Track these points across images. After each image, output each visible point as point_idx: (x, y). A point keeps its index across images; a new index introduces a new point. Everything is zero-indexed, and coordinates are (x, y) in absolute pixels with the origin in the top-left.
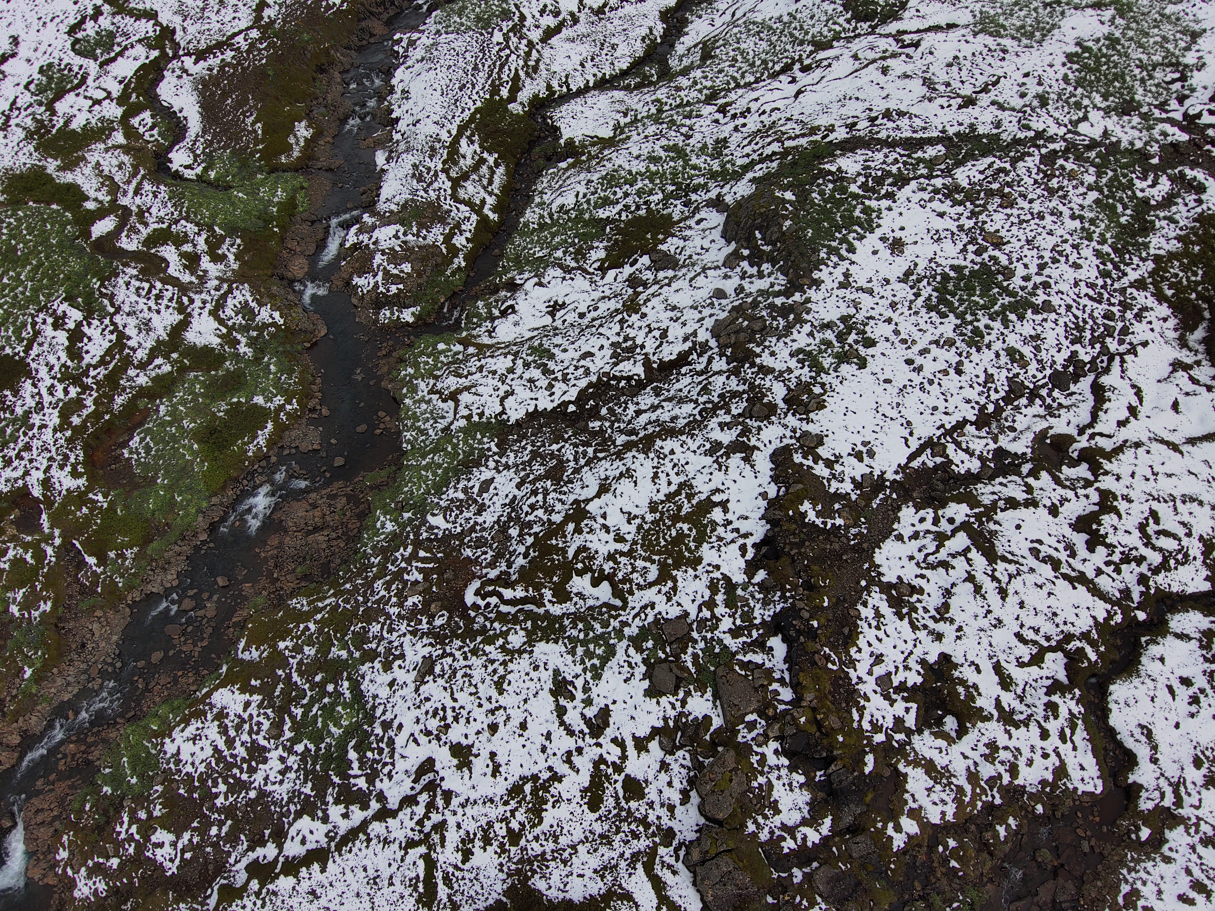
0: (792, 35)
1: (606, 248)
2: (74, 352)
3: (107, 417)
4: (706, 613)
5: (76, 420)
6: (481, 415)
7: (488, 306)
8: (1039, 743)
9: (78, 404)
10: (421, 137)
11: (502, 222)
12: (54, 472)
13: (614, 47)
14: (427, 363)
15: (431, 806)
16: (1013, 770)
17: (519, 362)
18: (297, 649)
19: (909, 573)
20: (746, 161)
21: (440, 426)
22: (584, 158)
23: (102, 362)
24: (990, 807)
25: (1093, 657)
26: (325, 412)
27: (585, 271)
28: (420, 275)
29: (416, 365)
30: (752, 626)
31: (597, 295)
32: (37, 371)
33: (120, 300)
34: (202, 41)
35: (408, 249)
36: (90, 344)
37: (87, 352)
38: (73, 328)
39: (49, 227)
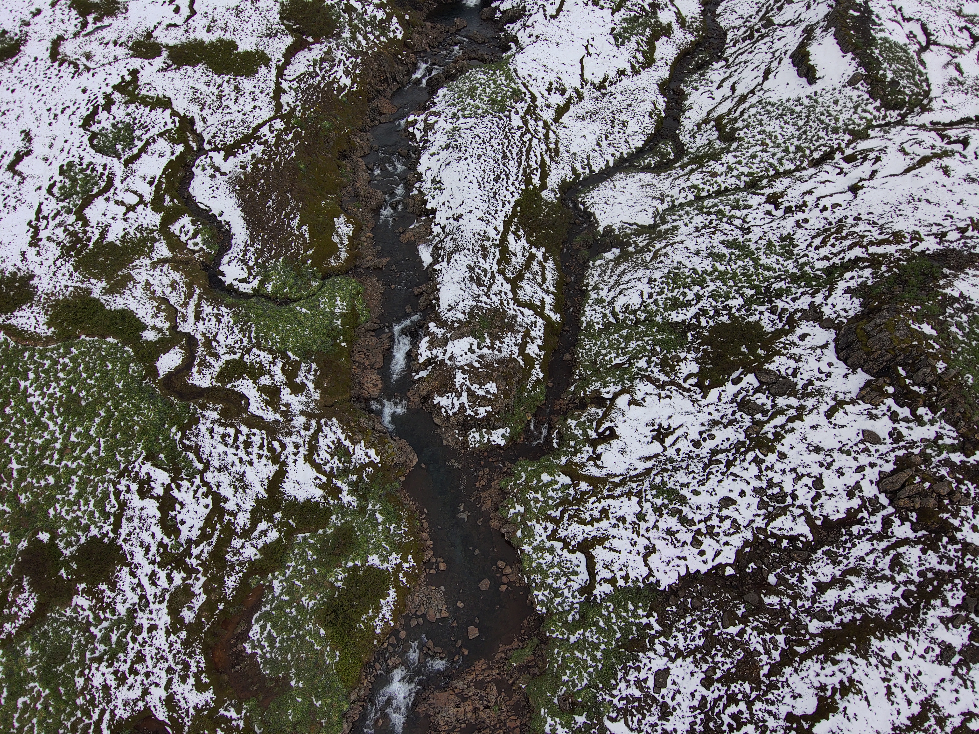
0: (822, 122)
1: (696, 360)
2: (169, 525)
3: (221, 606)
5: (188, 616)
6: (626, 578)
7: (580, 425)
9: (186, 594)
10: (468, 235)
12: (176, 687)
13: (624, 124)
14: (536, 500)
17: (647, 506)
20: (826, 264)
21: (576, 586)
22: (631, 249)
23: (204, 537)
26: (442, 566)
27: (679, 386)
28: (507, 396)
29: (525, 502)
31: (705, 418)
32: (132, 554)
33: (207, 452)
34: (228, 135)
35: (487, 365)
36: (184, 511)
37: (183, 522)
38: (161, 493)
39: (110, 367)
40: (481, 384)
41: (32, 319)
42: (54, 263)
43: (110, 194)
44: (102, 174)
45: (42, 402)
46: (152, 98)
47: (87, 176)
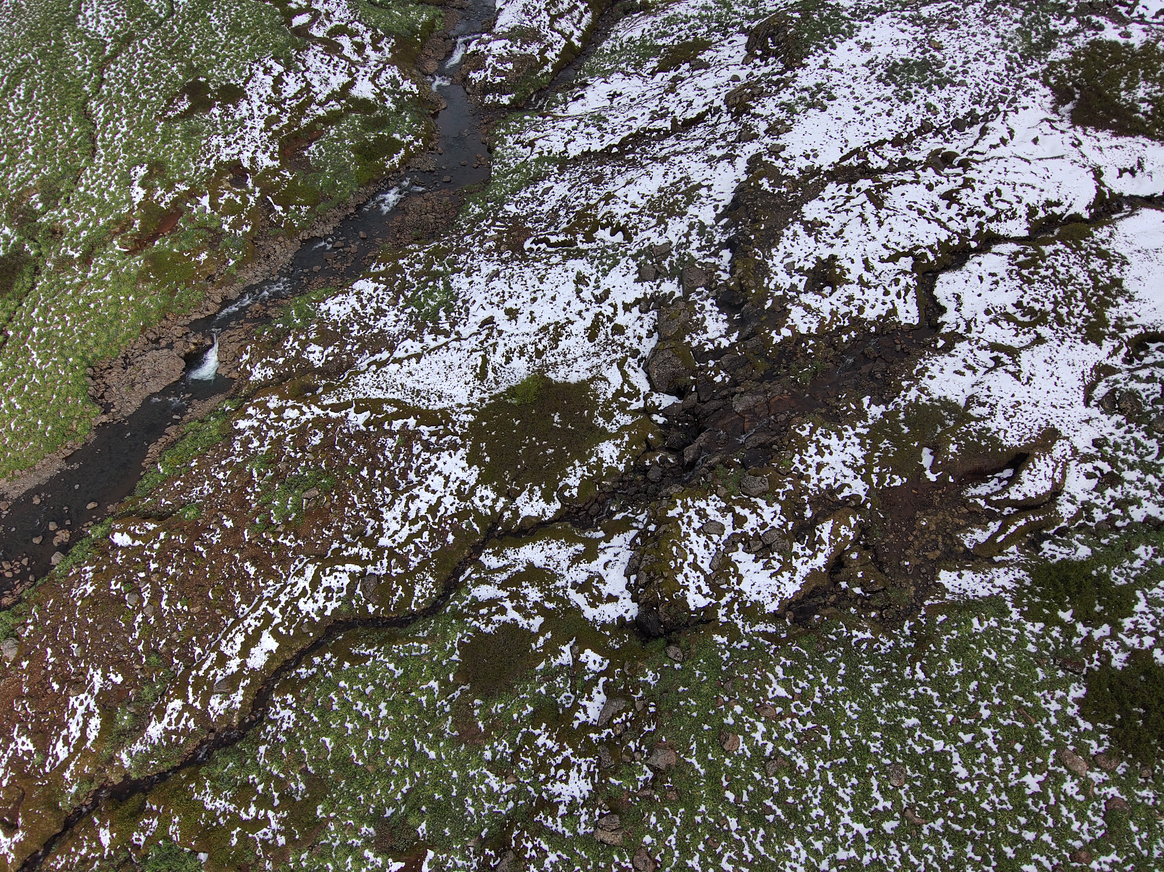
1: (659, 61)
2: (275, 89)
3: (296, 129)
4: (684, 240)
5: (275, 128)
6: (550, 152)
7: (564, 96)
8: (881, 297)
9: (277, 119)
11: (583, 48)
12: (259, 154)
15: (488, 336)
16: (861, 310)
17: (582, 124)
18: (411, 265)
19: (822, 216)
21: (519, 161)
22: (653, 10)
23: (295, 97)
24: (840, 329)
25: (931, 258)
27: (640, 75)
28: (518, 71)
29: (507, 128)
30: (712, 245)
31: (645, 89)
32: (251, 96)
33: (310, 64)
35: (512, 56)
36: (287, 86)
37: (285, 90)
38: (277, 75)
39: (264, 15)
40: (502, 64)
45: (218, 24)
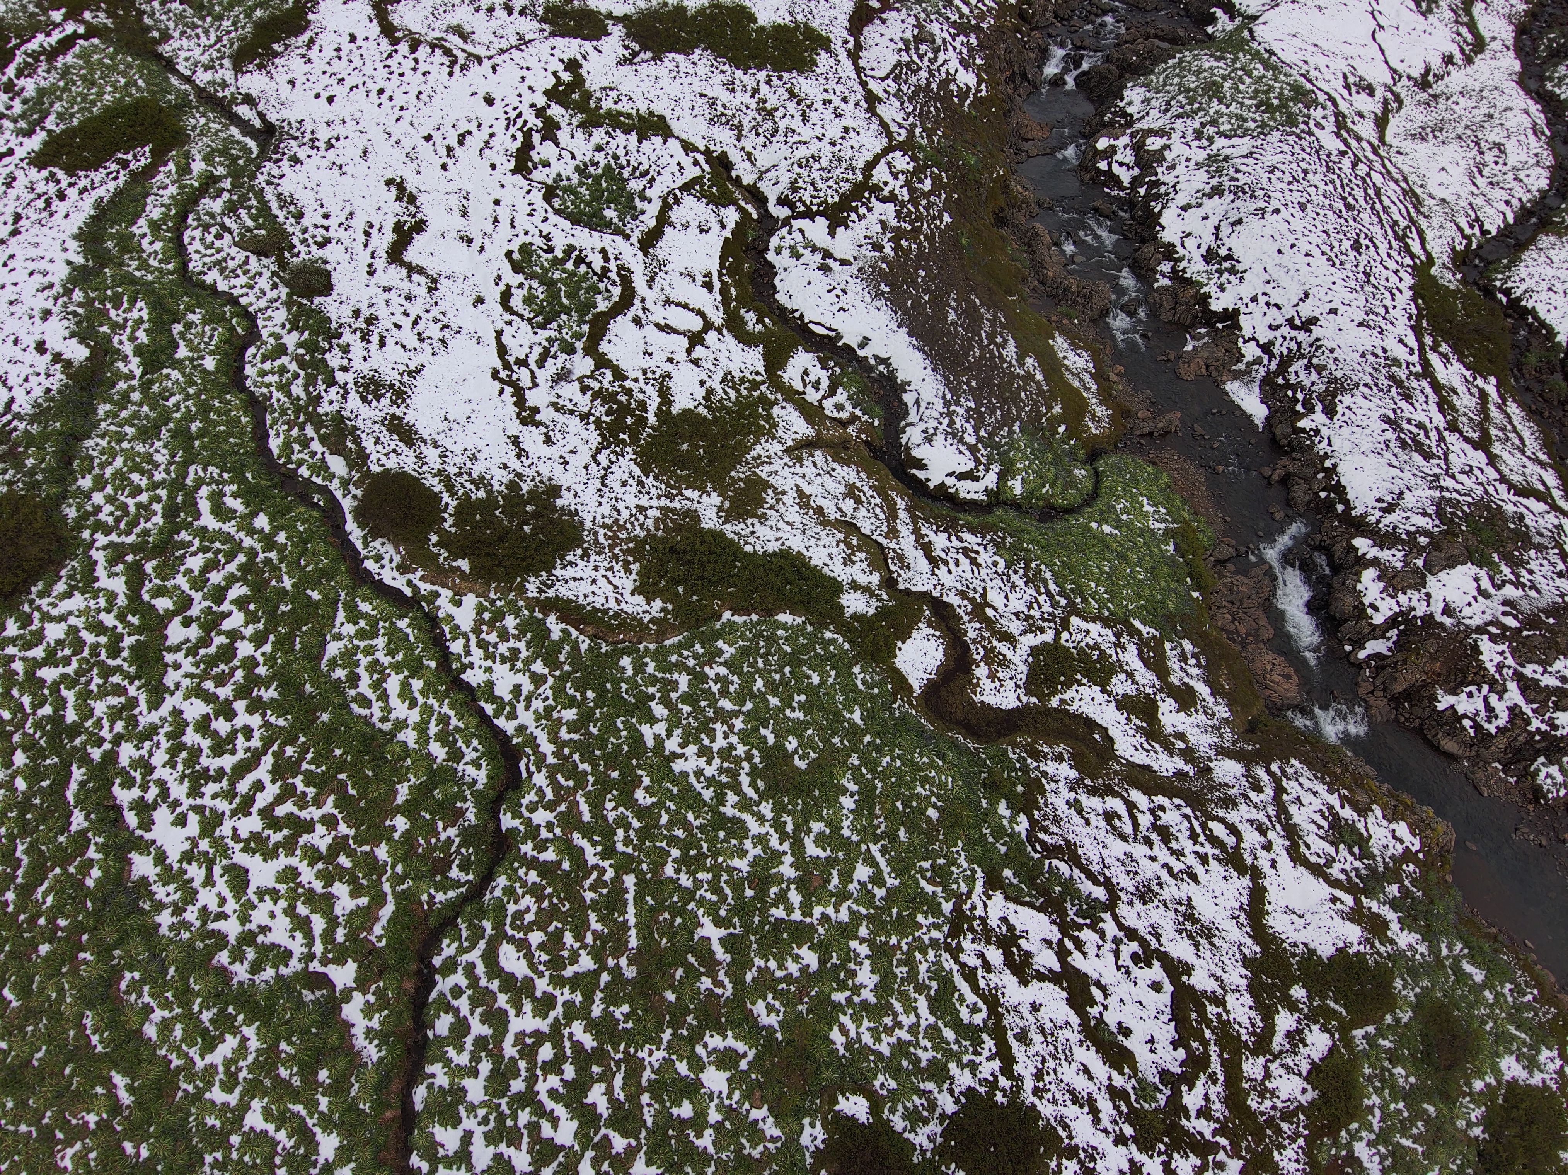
10: (1349, 357)
13: (1499, 148)
32: (1066, 1127)
33: (1096, 859)
34: (821, 185)
35: (1531, 621)
36: (1112, 1001)
37: (1126, 1032)
38: (1057, 967)
39: (816, 679)
40: (1545, 664)
41: (602, 582)
42: (594, 457)
43: (636, 309)
44: (605, 270)
45: (710, 771)
46: (629, 116)
47: (572, 274)
